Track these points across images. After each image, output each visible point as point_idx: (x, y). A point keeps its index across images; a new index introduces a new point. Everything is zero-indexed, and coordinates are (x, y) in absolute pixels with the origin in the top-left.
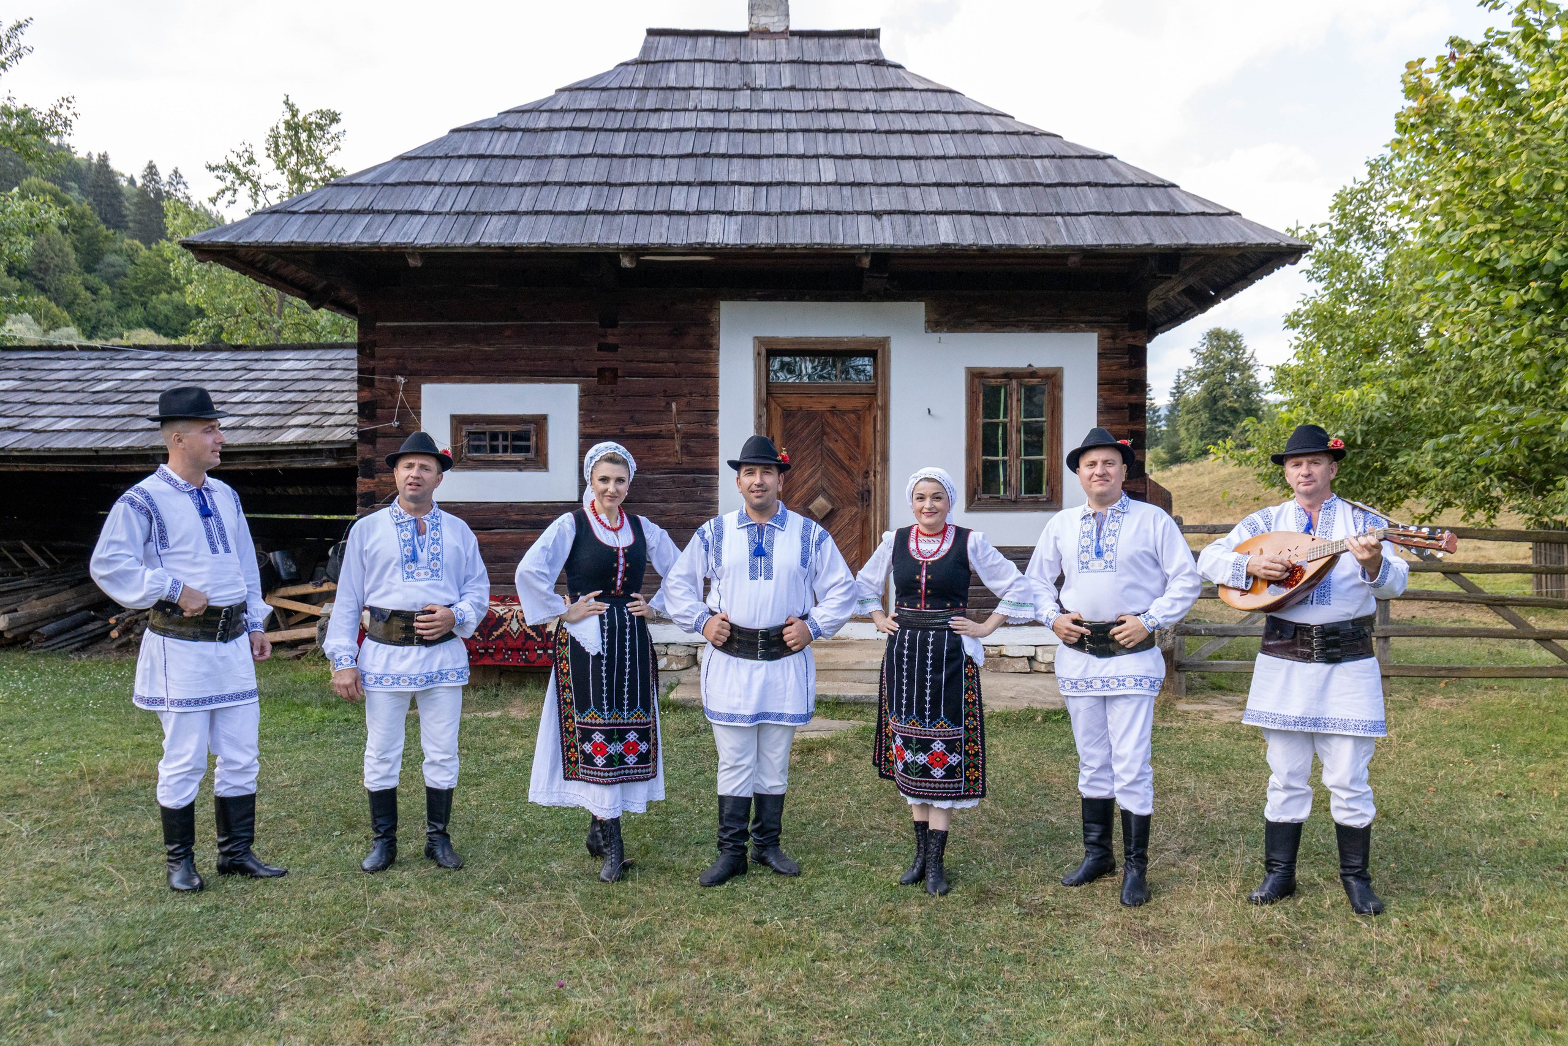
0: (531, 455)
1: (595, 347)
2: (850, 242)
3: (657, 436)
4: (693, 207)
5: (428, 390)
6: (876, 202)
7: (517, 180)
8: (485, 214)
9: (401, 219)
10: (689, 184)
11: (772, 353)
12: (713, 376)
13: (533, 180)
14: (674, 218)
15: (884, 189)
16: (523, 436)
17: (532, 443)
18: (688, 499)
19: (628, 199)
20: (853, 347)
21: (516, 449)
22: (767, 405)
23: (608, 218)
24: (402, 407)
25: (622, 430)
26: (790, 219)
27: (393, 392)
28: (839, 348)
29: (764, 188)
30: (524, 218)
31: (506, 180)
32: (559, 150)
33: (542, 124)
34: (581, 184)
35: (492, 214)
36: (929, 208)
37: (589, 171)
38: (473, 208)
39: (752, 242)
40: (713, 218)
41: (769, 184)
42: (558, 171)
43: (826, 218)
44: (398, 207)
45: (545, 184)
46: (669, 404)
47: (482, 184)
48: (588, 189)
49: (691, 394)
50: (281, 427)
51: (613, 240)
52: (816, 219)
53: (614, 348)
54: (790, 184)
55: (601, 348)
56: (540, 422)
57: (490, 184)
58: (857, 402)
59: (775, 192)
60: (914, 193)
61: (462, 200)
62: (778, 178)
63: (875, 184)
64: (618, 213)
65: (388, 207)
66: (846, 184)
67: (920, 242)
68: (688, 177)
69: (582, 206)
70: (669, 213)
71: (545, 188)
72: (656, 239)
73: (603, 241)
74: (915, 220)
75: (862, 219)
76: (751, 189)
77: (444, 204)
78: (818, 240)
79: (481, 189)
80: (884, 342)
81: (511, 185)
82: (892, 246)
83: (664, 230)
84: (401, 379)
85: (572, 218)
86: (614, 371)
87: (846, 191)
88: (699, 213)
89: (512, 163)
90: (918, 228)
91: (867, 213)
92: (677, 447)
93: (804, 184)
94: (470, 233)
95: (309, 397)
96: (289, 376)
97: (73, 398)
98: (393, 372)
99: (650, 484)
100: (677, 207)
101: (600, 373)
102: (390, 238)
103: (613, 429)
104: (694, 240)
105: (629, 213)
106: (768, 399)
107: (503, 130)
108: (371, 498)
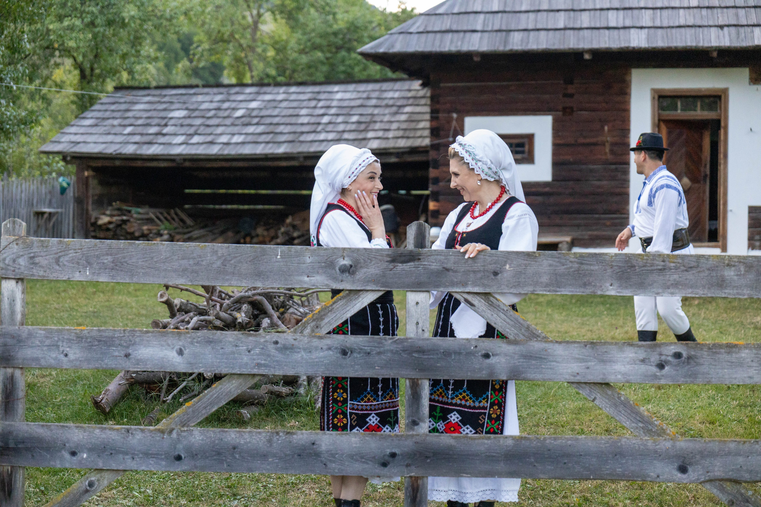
0: (525, 155)
1: (561, 96)
2: (706, 45)
3: (595, 144)
4: (621, 25)
5: (468, 121)
6: (720, 19)
7: (524, 8)
8: (511, 31)
9: (468, 35)
10: (617, 9)
11: (660, 97)
12: (627, 111)
13: (532, 9)
14: (612, 31)
15: (725, 10)
16: (522, 145)
17: (527, 148)
18: (613, 178)
19: (585, 20)
20: (707, 93)
21: (517, 153)
22: (658, 125)
23: (576, 32)
24: (455, 130)
25: (576, 141)
26: (674, 30)
27: (449, 122)
28: (699, 94)
29: (658, 11)
30: (532, 34)
31: (517, 9)
34: (558, 11)
35: (514, 31)
36: (750, 23)
38: (504, 28)
39: (654, 45)
40: (632, 31)
41: (661, 8)
43: (693, 30)
44: (465, 28)
45: (539, 11)
46: (603, 127)
47: (504, 12)
48: (562, 13)
49: (615, 120)
50: (364, 139)
51: (581, 46)
52: (688, 30)
53: (571, 96)
54: (673, 8)
55: (565, 95)
56: (530, 137)
57: (509, 12)
59: (665, 13)
60: (742, 12)
61: (497, 22)
62: (666, 4)
63: (720, 7)
64: (581, 29)
65: (460, 28)
66: (704, 8)
67: (745, 44)
68: (617, 5)
69: (561, 25)
70: (608, 28)
71: (539, 14)
72: (603, 45)
73: (575, 47)
74: (742, 30)
75: (713, 30)
76: (651, 11)
77: (488, 26)
78: (689, 44)
79: (505, 15)
80: (725, 91)
81: (520, 12)
82: (729, 47)
83: (607, 39)
84: (455, 115)
85: (557, 32)
86: (571, 108)
87: (704, 12)
88: (625, 28)
90: (743, 35)
91: (716, 26)
92: (607, 150)
93: (681, 8)
94: (506, 42)
95: (368, 119)
96: (345, 104)
97: (228, 122)
98: (450, 111)
99: (591, 171)
100: (612, 24)
101: (564, 109)
102: (465, 47)
103: (571, 140)
104: (623, 45)
105: (587, 28)
106: (659, 123)
108: (436, 180)
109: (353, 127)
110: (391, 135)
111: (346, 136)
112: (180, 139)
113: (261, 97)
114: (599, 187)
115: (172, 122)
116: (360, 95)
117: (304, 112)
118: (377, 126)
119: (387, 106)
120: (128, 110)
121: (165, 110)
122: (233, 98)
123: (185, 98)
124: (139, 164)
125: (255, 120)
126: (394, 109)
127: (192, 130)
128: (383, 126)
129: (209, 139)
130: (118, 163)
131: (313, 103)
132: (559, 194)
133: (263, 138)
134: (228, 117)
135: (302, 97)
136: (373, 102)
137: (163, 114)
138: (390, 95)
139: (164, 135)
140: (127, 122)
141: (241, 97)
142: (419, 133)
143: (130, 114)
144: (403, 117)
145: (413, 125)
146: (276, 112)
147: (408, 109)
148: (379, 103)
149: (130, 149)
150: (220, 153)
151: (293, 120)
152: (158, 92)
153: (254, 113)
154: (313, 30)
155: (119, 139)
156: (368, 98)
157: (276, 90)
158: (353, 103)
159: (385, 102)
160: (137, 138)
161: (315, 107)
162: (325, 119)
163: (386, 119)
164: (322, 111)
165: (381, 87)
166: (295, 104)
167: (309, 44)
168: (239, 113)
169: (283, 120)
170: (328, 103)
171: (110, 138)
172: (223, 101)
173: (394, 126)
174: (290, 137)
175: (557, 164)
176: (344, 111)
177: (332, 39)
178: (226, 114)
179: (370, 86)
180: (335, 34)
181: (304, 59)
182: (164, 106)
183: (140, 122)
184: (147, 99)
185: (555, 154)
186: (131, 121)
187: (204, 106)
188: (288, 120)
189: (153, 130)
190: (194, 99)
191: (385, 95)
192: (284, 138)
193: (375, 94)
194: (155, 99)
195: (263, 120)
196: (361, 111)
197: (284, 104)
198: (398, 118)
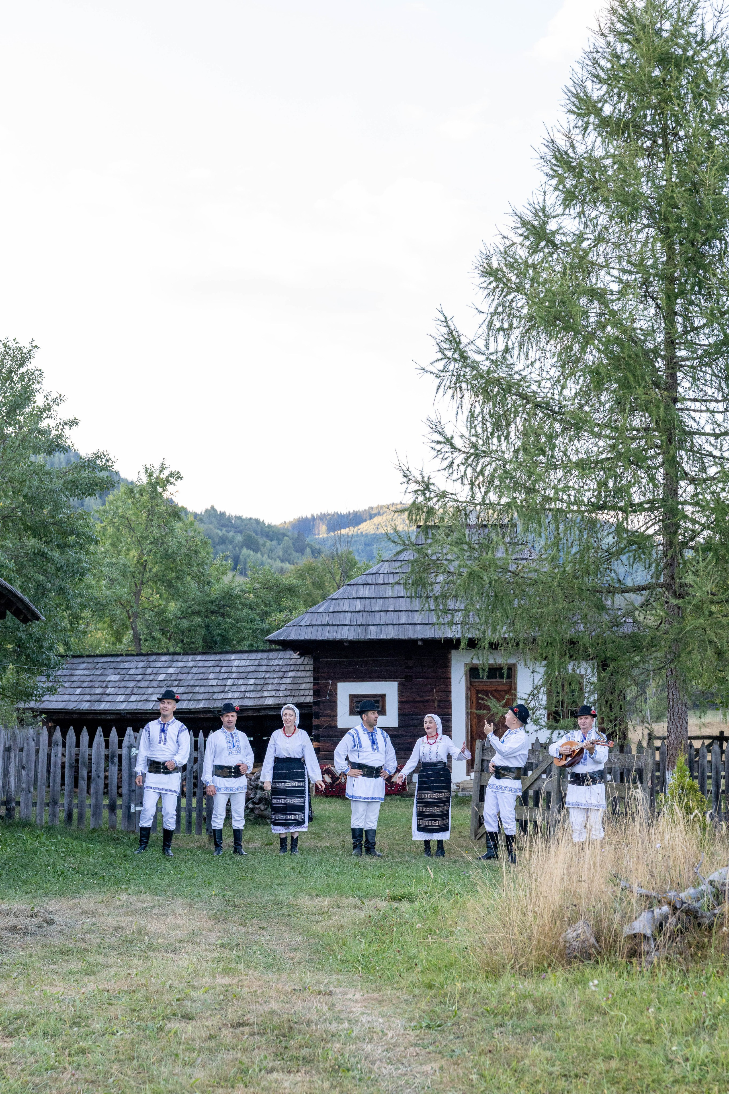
1: (404, 668)
3: (427, 701)
5: (340, 685)
7: (377, 609)
8: (369, 625)
9: (340, 627)
11: (471, 669)
12: (449, 678)
13: (383, 609)
16: (377, 702)
19: (419, 618)
20: (503, 667)
22: (470, 689)
23: (413, 626)
24: (331, 691)
25: (415, 699)
27: (326, 685)
28: (498, 667)
30: (383, 627)
31: (373, 609)
32: (390, 594)
33: (381, 582)
34: (401, 611)
35: (372, 625)
37: (403, 604)
38: (364, 623)
39: (464, 636)
40: (450, 626)
42: (391, 605)
45: (388, 611)
46: (433, 690)
48: (404, 613)
49: (441, 685)
50: (262, 697)
51: (416, 636)
53: (411, 668)
55: (406, 668)
56: (383, 696)
57: (368, 611)
58: (505, 687)
61: (360, 619)
64: (416, 624)
69: (403, 621)
72: (430, 636)
73: (413, 637)
77: (353, 621)
79: (365, 614)
80: (515, 665)
81: (375, 611)
83: (433, 632)
84: (330, 681)
85: (400, 626)
86: (411, 676)
89: (373, 600)
92: (436, 706)
94: (366, 634)
95: (262, 681)
96: (243, 669)
97: (155, 684)
98: (327, 679)
101: (406, 677)
102: (339, 637)
103: (411, 699)
104: (444, 636)
105: (420, 624)
106: (471, 687)
107: (367, 584)
108: (318, 727)
109: (252, 688)
110: (281, 694)
111: (248, 695)
112: (122, 698)
113: (175, 664)
115: (110, 685)
116: (252, 662)
117: (211, 676)
118: (270, 687)
119: (275, 671)
120: (72, 675)
121: (101, 674)
122: (153, 664)
123: (114, 665)
124: (91, 717)
125: (176, 683)
126: (281, 674)
127: (128, 691)
128: (273, 687)
129: (144, 697)
130: (75, 716)
131: (217, 669)
132: (404, 736)
134: (153, 680)
135: (206, 664)
136: (264, 668)
137: (100, 678)
138: (276, 662)
139: (108, 695)
140: (74, 685)
141: (159, 664)
142: (302, 693)
143: (75, 678)
144: (288, 681)
145: (296, 687)
146: (190, 676)
147: (291, 674)
148: (269, 669)
149: (85, 706)
150: (155, 708)
151: (205, 682)
152: (91, 660)
153: (173, 677)
154: (193, 599)
155: (73, 698)
156: (259, 665)
157: (185, 658)
158: (248, 669)
159: (273, 668)
160: (88, 697)
161: (219, 672)
163: (276, 681)
164: (226, 676)
165: (268, 656)
166: (203, 670)
167: (189, 610)
168: (162, 677)
169: (197, 683)
170: (228, 669)
171: (66, 698)
172: (147, 668)
173: (283, 687)
174: (206, 696)
175: (400, 715)
176: (243, 675)
177: (209, 606)
178: (151, 678)
179: (260, 655)
180: (212, 602)
181: (185, 624)
182: (99, 672)
183: (85, 684)
184: (84, 666)
185: (399, 708)
186: (78, 684)
187: (132, 672)
188: (201, 683)
189: (98, 691)
190: (122, 665)
191: (272, 662)
192: (201, 697)
193: (264, 662)
194: (90, 666)
195: (181, 683)
196: (255, 675)
197: (195, 670)
198: (284, 681)
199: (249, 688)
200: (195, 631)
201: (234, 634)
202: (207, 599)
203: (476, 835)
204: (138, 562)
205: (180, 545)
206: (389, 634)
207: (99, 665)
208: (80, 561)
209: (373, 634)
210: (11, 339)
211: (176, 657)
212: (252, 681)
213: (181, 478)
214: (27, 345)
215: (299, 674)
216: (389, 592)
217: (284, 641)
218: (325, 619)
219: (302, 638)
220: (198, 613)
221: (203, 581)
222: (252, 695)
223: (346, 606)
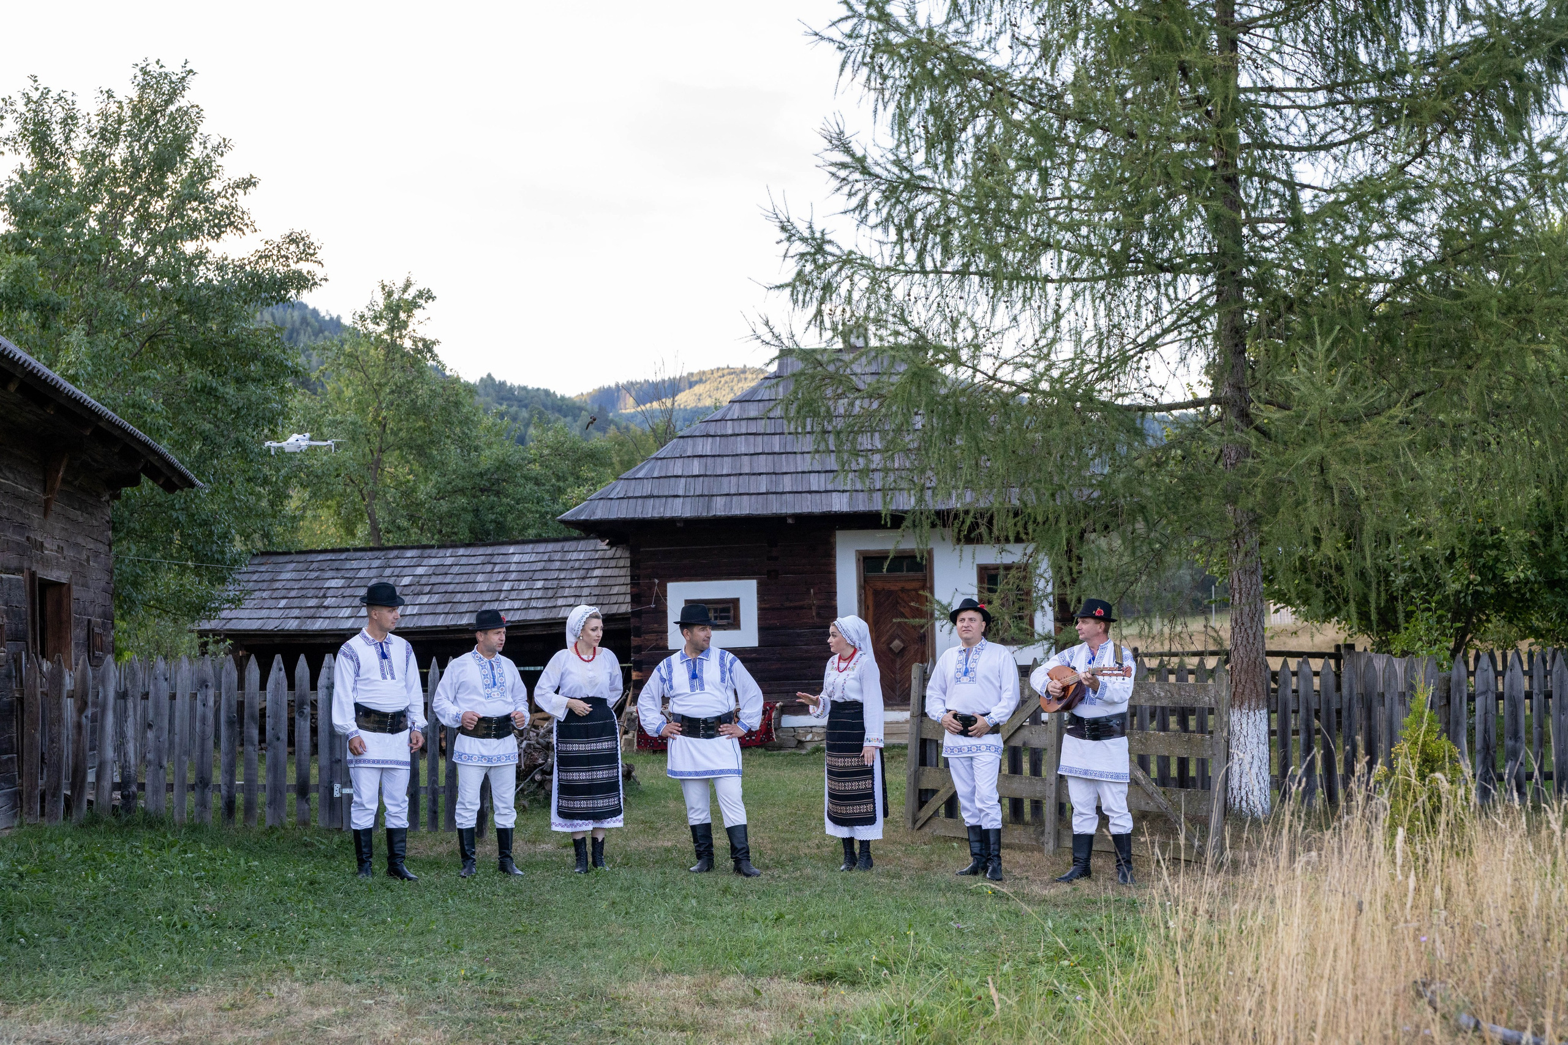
0: (731, 621)
1: (765, 559)
3: (801, 608)
4: (822, 488)
5: (671, 586)
7: (724, 472)
8: (713, 496)
9: (670, 500)
10: (818, 472)
11: (865, 559)
12: (833, 573)
13: (733, 472)
14: (814, 495)
16: (727, 610)
17: (732, 614)
19: (787, 483)
20: (912, 554)
21: (722, 618)
22: (864, 589)
23: (779, 496)
24: (657, 596)
25: (782, 605)
27: (651, 587)
28: (904, 555)
30: (735, 498)
31: (718, 472)
32: (743, 450)
33: (730, 432)
34: (760, 474)
35: (717, 496)
37: (763, 464)
38: (706, 492)
39: (856, 509)
40: (834, 495)
42: (746, 466)
44: (666, 493)
45: (740, 474)
46: (809, 590)
47: (706, 476)
48: (764, 477)
49: (820, 583)
50: (555, 607)
51: (784, 511)
53: (776, 559)
54: (873, 470)
55: (769, 559)
56: (735, 602)
57: (710, 476)
58: (916, 585)
61: (699, 487)
64: (783, 493)
65: (661, 493)
67: (944, 507)
68: (818, 468)
69: (763, 490)
70: (810, 492)
71: (741, 477)
72: (806, 509)
73: (778, 512)
77: (689, 491)
79: (706, 479)
80: (930, 553)
81: (722, 475)
83: (809, 503)
84: (656, 581)
85: (760, 497)
86: (777, 572)
88: (826, 492)
89: (718, 460)
92: (812, 614)
94: (709, 508)
95: (554, 584)
96: (526, 567)
98: (651, 577)
99: (799, 635)
100: (814, 488)
101: (769, 573)
102: (668, 514)
103: (778, 605)
104: (825, 509)
105: (789, 493)
106: (865, 585)
107: (708, 436)
108: (639, 649)
109: (540, 594)
111: (534, 604)
112: (347, 612)
113: (426, 562)
114: (807, 651)
115: (330, 593)
116: (539, 557)
117: (480, 578)
118: (567, 592)
119: (573, 569)
120: (273, 580)
121: (317, 579)
122: (393, 563)
123: (336, 565)
125: (427, 589)
126: (582, 572)
128: (572, 592)
130: (277, 640)
131: (489, 568)
132: (766, 660)
133: (440, 608)
135: (472, 560)
136: (557, 565)
137: (315, 584)
138: (575, 556)
139: (327, 608)
140: (278, 594)
141: (403, 562)
142: (614, 599)
143: (277, 585)
144: (594, 582)
145: (605, 590)
146: (448, 579)
147: (597, 572)
148: (564, 566)
149: (292, 625)
151: (470, 587)
152: (302, 558)
153: (424, 580)
154: (454, 471)
155: (275, 613)
156: (550, 561)
157: (441, 552)
158: (534, 567)
159: (571, 564)
160: (296, 612)
161: (492, 572)
162: (507, 586)
163: (575, 583)
164: (501, 576)
165: (563, 547)
166: (468, 569)
167: (449, 487)
168: (407, 581)
169: (458, 588)
170: (506, 567)
171: (264, 613)
172: (384, 567)
173: (586, 592)
175: (762, 629)
176: (526, 576)
177: (478, 480)
179: (551, 547)
180: (481, 475)
181: (444, 506)
182: (314, 575)
183: (293, 594)
184: (292, 566)
185: (761, 618)
186: (283, 593)
187: (362, 574)
188: (464, 588)
189: (312, 602)
190: (348, 565)
191: (569, 556)
192: (464, 608)
193: (558, 556)
194: (301, 566)
195: (436, 589)
196: (544, 575)
197: (455, 569)
198: (587, 582)
199: (535, 594)
200: (458, 516)
201: (514, 520)
202: (474, 470)
203: (915, 822)
204: (374, 420)
205: (434, 394)
206: (743, 507)
207: (315, 565)
208: (267, 400)
209: (720, 508)
210: (152, 60)
211: (428, 552)
212: (539, 584)
213: (434, 298)
214: (179, 70)
215: (609, 572)
216: (741, 446)
217: (586, 521)
218: (647, 488)
219: (613, 516)
220: (462, 491)
221: (468, 446)
222: (540, 604)
223: (677, 468)
